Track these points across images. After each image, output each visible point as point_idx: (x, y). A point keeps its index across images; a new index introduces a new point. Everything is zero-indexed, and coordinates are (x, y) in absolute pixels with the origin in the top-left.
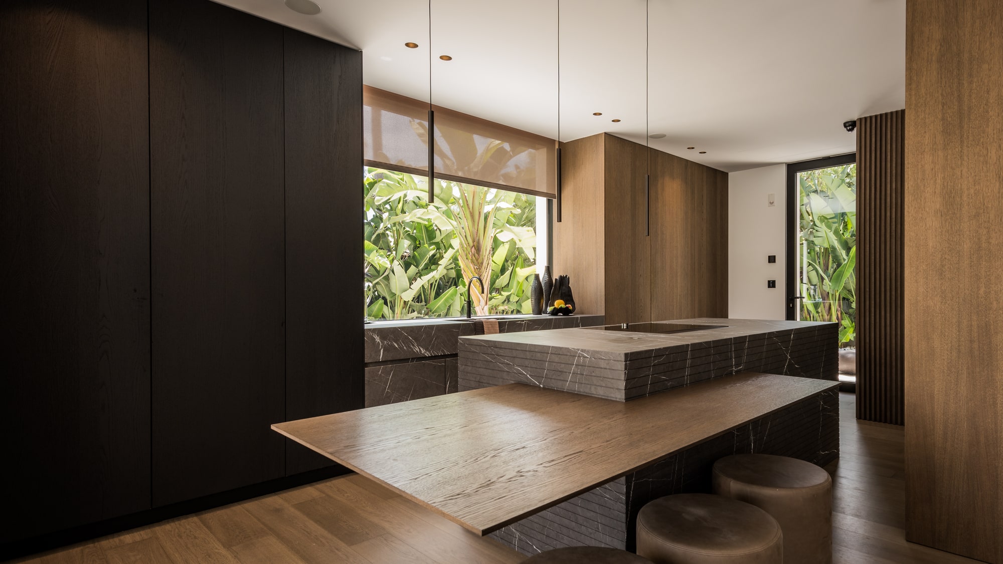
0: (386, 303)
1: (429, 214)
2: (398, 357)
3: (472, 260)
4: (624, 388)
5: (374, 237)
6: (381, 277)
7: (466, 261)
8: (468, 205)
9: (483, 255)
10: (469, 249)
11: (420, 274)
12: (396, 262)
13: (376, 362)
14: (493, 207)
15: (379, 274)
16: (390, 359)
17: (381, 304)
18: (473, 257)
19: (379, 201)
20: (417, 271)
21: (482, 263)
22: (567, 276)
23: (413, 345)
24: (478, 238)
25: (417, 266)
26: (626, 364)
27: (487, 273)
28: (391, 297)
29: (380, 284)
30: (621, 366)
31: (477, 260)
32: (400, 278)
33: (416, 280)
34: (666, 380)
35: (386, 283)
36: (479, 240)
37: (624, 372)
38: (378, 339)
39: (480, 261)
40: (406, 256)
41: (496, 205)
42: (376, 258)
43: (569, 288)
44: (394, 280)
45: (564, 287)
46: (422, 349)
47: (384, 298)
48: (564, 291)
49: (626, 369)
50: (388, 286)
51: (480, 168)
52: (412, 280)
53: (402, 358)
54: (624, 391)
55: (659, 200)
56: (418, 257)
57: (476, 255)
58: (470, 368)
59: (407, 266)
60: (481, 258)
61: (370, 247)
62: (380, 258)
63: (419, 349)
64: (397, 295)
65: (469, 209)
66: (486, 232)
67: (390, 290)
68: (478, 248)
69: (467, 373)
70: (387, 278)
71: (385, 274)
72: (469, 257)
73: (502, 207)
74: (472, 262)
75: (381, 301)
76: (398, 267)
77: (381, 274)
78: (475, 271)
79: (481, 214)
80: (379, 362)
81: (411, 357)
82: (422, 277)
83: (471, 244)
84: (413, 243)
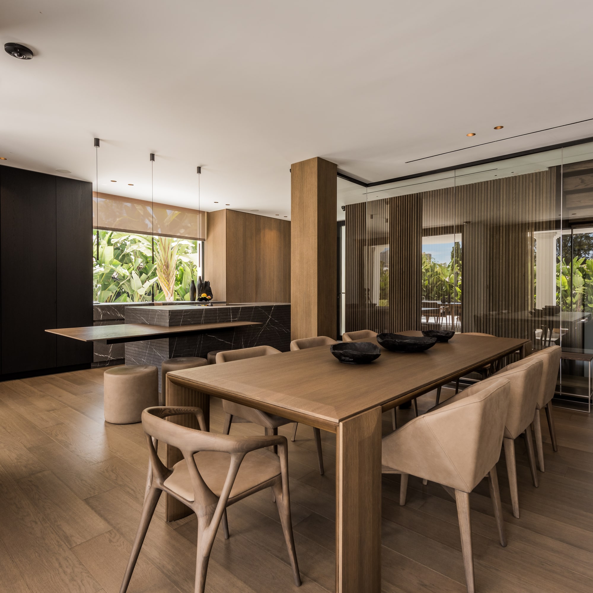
0: (128, 296)
1: (140, 248)
2: (110, 318)
3: (164, 272)
4: (168, 322)
5: (121, 257)
6: (125, 281)
7: (160, 273)
8: (162, 243)
9: (170, 270)
10: (162, 266)
11: (148, 279)
12: (133, 272)
13: (99, 320)
14: (176, 244)
15: (124, 279)
16: (106, 319)
17: (125, 296)
18: (165, 271)
19: (113, 241)
20: (147, 277)
21: (169, 274)
22: (208, 281)
23: (117, 313)
24: (167, 261)
25: (147, 274)
26: (169, 314)
27: (172, 279)
28: (132, 293)
29: (125, 285)
30: (168, 314)
31: (167, 273)
32: (136, 280)
33: (145, 282)
34: (191, 321)
35: (129, 284)
36: (168, 262)
37: (168, 317)
38: (100, 310)
39: (168, 273)
40: (141, 268)
41: (178, 243)
42: (120, 270)
43: (210, 287)
44: (133, 282)
45: (207, 287)
46: (122, 315)
47: (128, 293)
48: (207, 289)
49: (169, 315)
50: (130, 286)
51: (169, 223)
52: (143, 282)
53: (112, 319)
54: (168, 323)
55: (262, 242)
56: (148, 268)
57: (166, 270)
58: (128, 319)
59: (141, 274)
60: (169, 271)
61: (117, 263)
62: (123, 269)
63: (120, 315)
64: (135, 291)
65: (163, 245)
66: (172, 257)
67: (131, 288)
68: (167, 266)
69: (128, 321)
70: (129, 281)
71: (128, 279)
72: (162, 271)
73: (182, 244)
74: (164, 273)
75: (125, 295)
76: (134, 274)
77: (125, 279)
78: (165, 278)
79: (169, 248)
80: (100, 320)
81: (116, 319)
82: (149, 280)
83: (164, 264)
84: (145, 260)
